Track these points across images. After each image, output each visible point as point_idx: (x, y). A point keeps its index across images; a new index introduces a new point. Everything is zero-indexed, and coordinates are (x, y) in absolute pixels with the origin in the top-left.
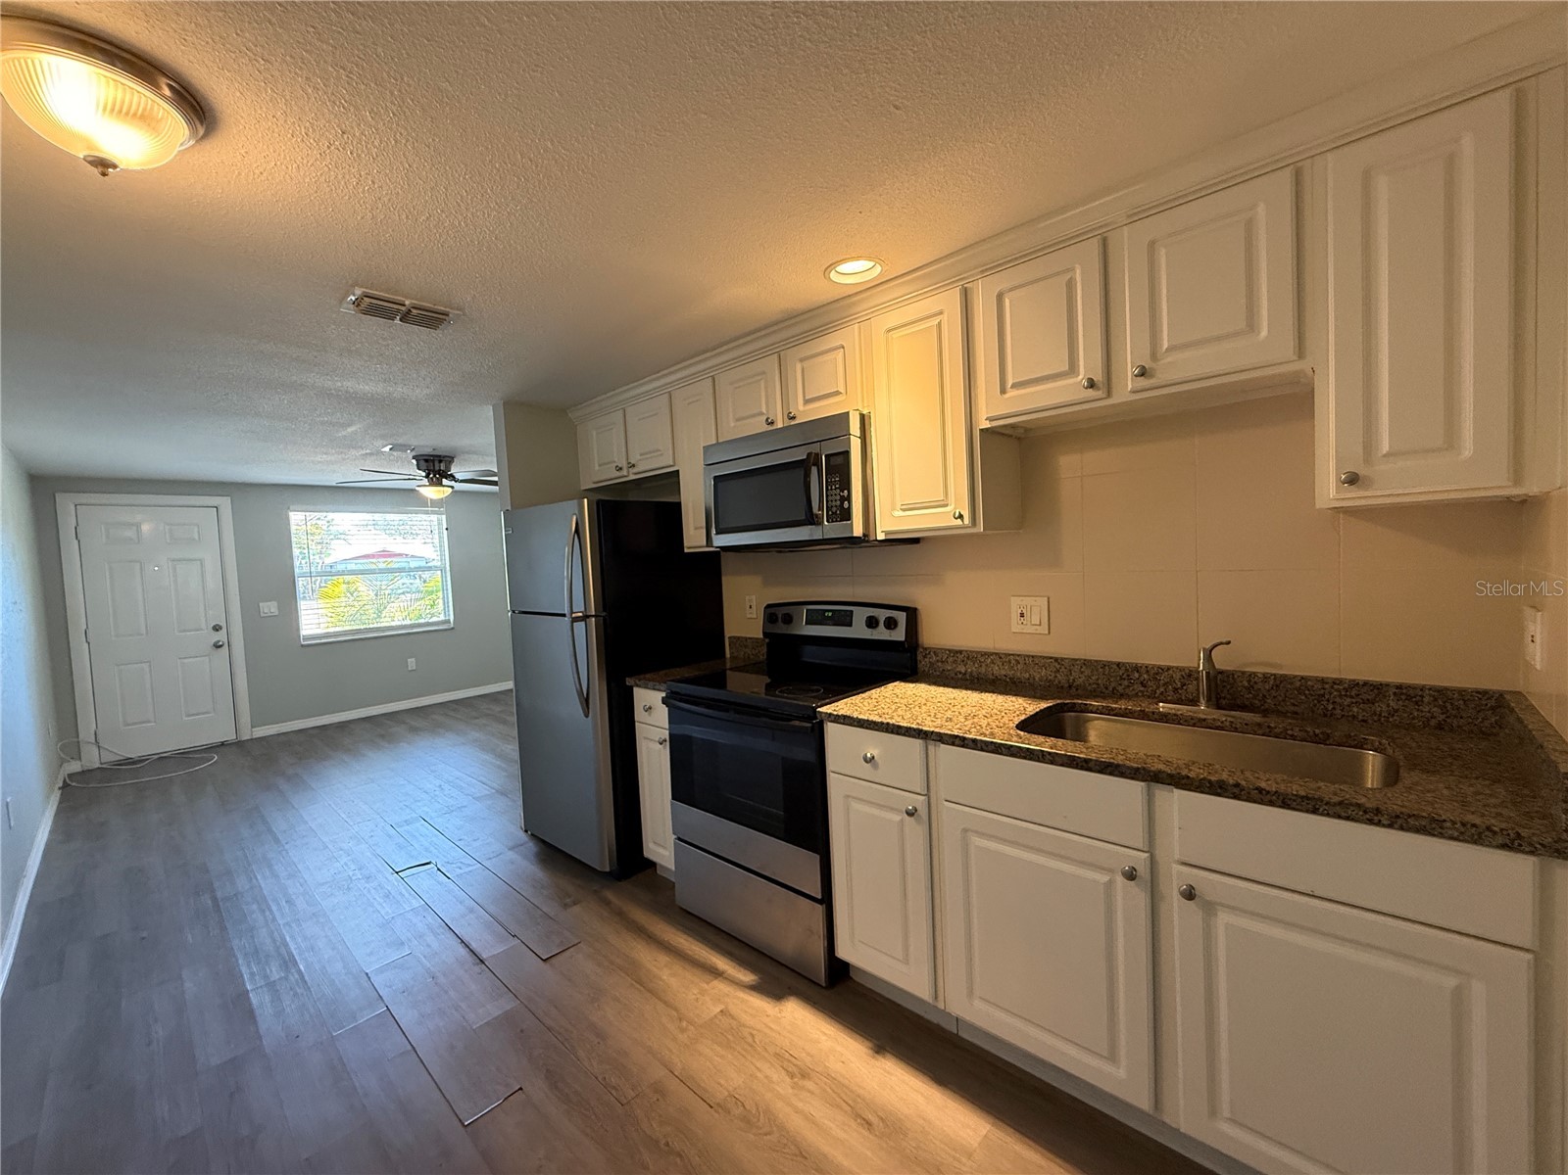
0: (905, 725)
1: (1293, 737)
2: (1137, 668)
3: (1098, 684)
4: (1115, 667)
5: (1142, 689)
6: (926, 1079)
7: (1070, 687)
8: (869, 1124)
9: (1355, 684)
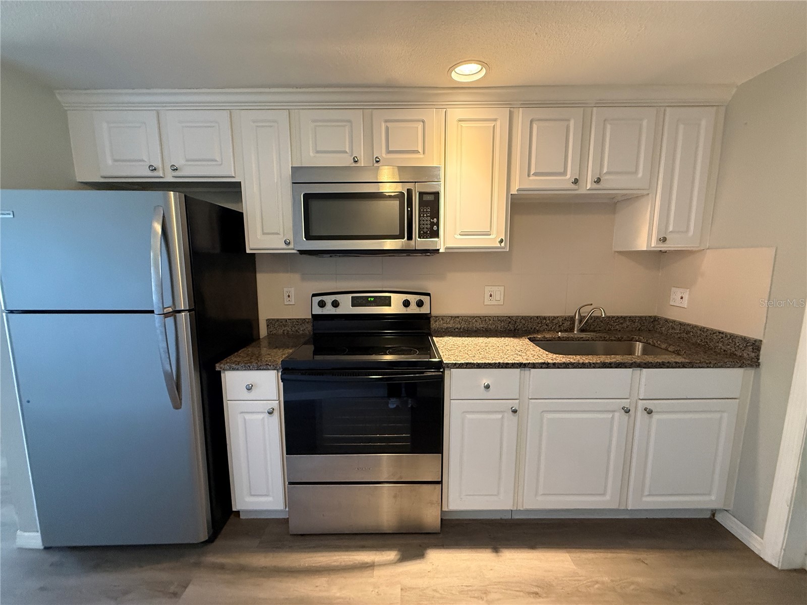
0: (511, 362)
1: (612, 340)
2: (545, 318)
3: (528, 327)
4: (536, 318)
5: (546, 327)
6: (527, 550)
7: (515, 330)
8: (537, 593)
9: (618, 317)
